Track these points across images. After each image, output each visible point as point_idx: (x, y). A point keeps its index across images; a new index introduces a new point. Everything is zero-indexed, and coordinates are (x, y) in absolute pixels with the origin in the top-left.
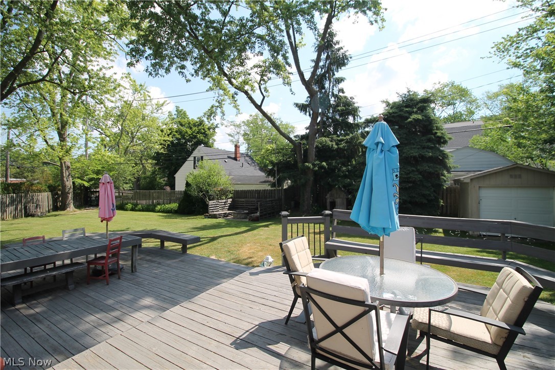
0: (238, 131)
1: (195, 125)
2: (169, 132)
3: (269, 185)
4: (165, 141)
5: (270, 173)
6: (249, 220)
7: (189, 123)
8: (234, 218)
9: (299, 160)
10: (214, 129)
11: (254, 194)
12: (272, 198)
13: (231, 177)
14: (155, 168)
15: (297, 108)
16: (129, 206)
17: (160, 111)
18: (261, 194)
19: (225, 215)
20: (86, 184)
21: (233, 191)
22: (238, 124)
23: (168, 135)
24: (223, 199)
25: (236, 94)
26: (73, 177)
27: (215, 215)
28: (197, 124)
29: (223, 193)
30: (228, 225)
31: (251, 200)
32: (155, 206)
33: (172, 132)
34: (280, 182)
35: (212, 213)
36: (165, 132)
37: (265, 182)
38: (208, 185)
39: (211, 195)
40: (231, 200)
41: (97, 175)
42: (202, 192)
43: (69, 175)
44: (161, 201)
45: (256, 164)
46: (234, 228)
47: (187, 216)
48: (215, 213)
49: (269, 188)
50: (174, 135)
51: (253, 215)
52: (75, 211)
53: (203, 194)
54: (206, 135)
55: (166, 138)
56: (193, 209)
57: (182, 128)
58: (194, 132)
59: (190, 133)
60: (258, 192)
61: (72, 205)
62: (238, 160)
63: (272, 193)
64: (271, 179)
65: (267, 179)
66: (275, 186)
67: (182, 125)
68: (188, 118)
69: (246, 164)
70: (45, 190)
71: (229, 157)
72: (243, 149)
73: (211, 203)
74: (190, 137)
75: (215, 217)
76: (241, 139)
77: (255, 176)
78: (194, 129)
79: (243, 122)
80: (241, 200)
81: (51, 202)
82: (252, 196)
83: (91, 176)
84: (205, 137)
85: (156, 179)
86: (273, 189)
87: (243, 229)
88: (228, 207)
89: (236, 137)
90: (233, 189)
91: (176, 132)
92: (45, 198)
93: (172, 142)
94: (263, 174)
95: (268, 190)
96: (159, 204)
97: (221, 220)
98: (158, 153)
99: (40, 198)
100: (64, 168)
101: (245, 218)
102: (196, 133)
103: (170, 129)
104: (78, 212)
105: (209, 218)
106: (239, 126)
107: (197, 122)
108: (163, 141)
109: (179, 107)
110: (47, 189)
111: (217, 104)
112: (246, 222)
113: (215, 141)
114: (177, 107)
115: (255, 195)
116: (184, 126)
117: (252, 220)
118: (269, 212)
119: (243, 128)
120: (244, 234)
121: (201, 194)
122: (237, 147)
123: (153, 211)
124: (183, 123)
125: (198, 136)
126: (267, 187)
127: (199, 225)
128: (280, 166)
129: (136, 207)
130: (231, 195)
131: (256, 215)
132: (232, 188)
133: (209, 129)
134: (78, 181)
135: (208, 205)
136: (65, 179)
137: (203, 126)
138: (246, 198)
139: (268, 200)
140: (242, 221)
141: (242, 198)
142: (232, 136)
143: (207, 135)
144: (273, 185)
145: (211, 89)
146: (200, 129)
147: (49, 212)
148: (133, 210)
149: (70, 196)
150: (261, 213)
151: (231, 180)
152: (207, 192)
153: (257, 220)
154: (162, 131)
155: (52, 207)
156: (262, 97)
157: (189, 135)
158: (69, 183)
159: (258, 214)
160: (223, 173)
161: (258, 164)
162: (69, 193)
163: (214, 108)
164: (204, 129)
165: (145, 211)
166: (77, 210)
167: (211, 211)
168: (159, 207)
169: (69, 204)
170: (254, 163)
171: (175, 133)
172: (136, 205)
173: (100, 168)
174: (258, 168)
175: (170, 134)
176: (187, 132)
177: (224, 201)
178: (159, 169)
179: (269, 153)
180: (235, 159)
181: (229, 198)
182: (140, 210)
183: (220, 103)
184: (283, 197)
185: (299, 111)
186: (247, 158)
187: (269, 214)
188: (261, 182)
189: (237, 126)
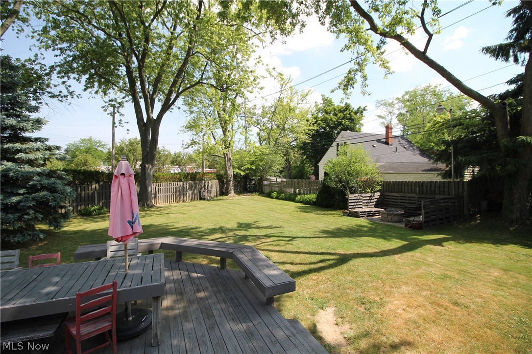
0: (391, 111)
1: (341, 112)
2: (314, 121)
3: (439, 175)
4: (310, 130)
5: (442, 156)
6: (406, 225)
7: (335, 110)
8: (382, 220)
9: (500, 133)
10: (362, 112)
11: (413, 187)
12: (444, 194)
13: (378, 165)
14: (302, 158)
15: (488, 55)
16: (275, 194)
17: (305, 101)
18: (424, 187)
19: (370, 214)
20: (243, 173)
21: (381, 182)
22: (390, 102)
23: (313, 124)
24: (368, 192)
25: (383, 42)
26: (234, 168)
27: (356, 212)
28: (342, 110)
29: (368, 185)
30: (372, 232)
31: (409, 195)
32: (296, 195)
33: (317, 121)
34: (459, 171)
35: (353, 210)
36: (310, 121)
37: (431, 170)
38: (349, 175)
39: (353, 187)
40: (379, 194)
41: (251, 165)
42: (341, 183)
43: (230, 166)
44: (302, 191)
45: (415, 148)
46: (380, 240)
47: (325, 211)
48: (356, 210)
49: (439, 179)
50: (319, 124)
51: (412, 219)
52: (234, 197)
53: (343, 185)
54: (351, 120)
55: (312, 128)
56: (332, 202)
57: (327, 116)
58: (339, 118)
59: (335, 120)
60: (421, 185)
61: (232, 191)
62: (390, 143)
63: (444, 187)
64: (442, 166)
65: (435, 166)
66: (450, 176)
67: (327, 113)
68: (334, 105)
69: (400, 149)
70: (214, 178)
71: (378, 141)
72: (397, 131)
73: (351, 197)
74: (335, 124)
75: (356, 215)
76: (395, 121)
77: (415, 163)
78: (339, 115)
79: (397, 99)
80: (393, 194)
81: (218, 189)
82: (410, 191)
83: (247, 166)
84: (351, 123)
85: (304, 168)
86: (445, 180)
87: (396, 243)
88: (374, 203)
89: (388, 118)
90: (382, 179)
91: (322, 120)
92: (214, 185)
93: (317, 131)
94: (426, 160)
95: (436, 182)
96: (300, 194)
97: (363, 222)
98: (304, 143)
99: (210, 184)
100: (227, 160)
101: (400, 222)
102: (341, 120)
103: (315, 119)
104: (237, 197)
105: (349, 216)
106: (391, 105)
107: (343, 108)
108: (309, 130)
109: (324, 96)
110: (215, 178)
111: (357, 67)
112: (401, 228)
113: (362, 125)
114: (323, 96)
115: (415, 190)
116: (330, 113)
117: (410, 227)
118: (440, 217)
119: (397, 106)
120: (397, 256)
121: (340, 185)
122: (388, 128)
123: (293, 200)
124: (329, 111)
125: (343, 122)
126: (436, 178)
127: (332, 227)
128: (459, 145)
129: (280, 195)
130: (378, 188)
131: (417, 219)
132: (379, 179)
133: (356, 113)
134: (237, 171)
135: (347, 200)
136: (228, 169)
137: (349, 110)
138: (401, 192)
139: (437, 197)
140: (394, 227)
141: (394, 192)
142: (382, 118)
143: (353, 120)
144: (447, 174)
145: (347, 47)
146: (346, 114)
147: (217, 196)
148: (277, 198)
149: (231, 183)
150: (425, 217)
151: (378, 168)
152: (348, 183)
153: (419, 228)
154: (308, 121)
155: (219, 193)
156: (427, 37)
157: (334, 122)
158: (231, 172)
159: (421, 218)
160: (367, 159)
161: (418, 147)
162: (231, 181)
163: (352, 73)
164: (350, 114)
165: (287, 200)
166: (236, 195)
167: (352, 207)
168: (299, 197)
169: (231, 190)
170: (411, 146)
171: (320, 122)
172: (280, 193)
173: (253, 159)
174: (418, 152)
175: (316, 123)
176: (331, 120)
177: (369, 195)
178: (306, 158)
179: (439, 127)
180: (387, 143)
181: (377, 191)
182: (283, 199)
183: (361, 66)
184: (465, 194)
185: (493, 59)
186: (403, 142)
187: (440, 219)
188: (425, 170)
189: (389, 105)
